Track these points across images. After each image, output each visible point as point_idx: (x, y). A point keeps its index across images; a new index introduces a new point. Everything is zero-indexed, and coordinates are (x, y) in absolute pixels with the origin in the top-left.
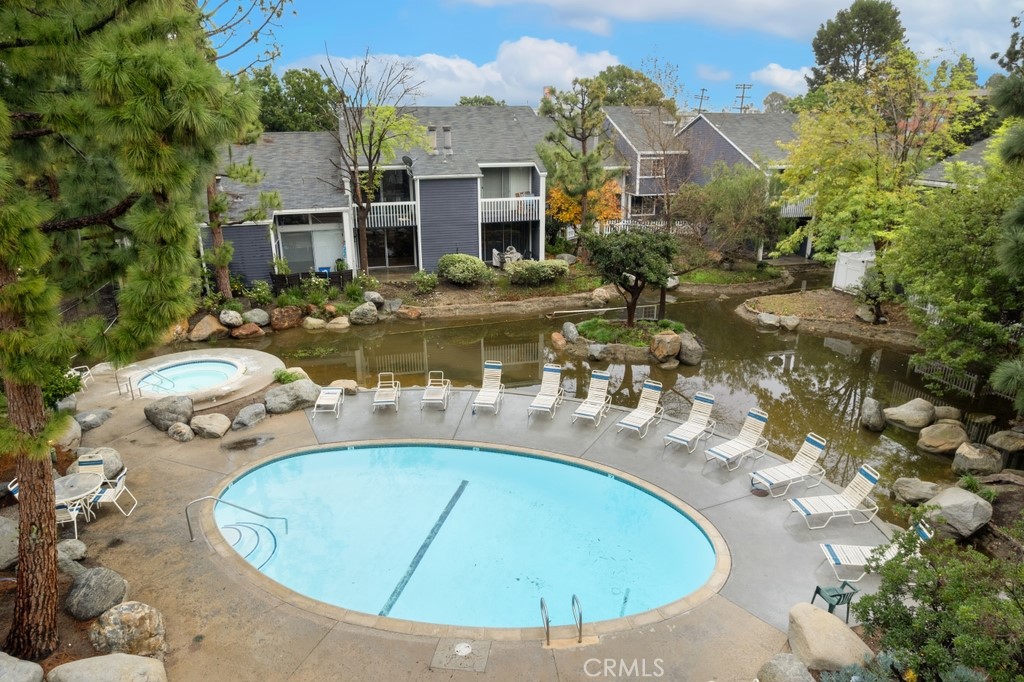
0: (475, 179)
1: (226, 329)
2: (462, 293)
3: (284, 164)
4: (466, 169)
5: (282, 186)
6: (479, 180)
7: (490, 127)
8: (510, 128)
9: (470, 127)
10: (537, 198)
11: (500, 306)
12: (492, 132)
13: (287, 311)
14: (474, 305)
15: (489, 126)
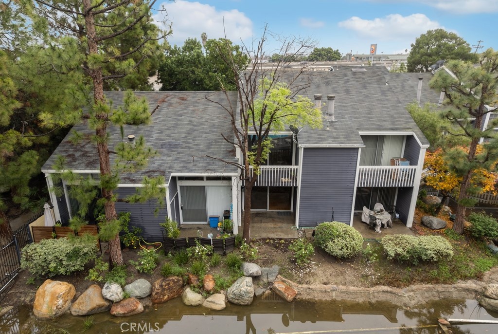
0: (358, 149)
1: (107, 304)
2: (339, 268)
3: (190, 122)
4: (348, 137)
5: (184, 145)
6: (360, 150)
7: (365, 92)
8: (383, 93)
9: (347, 91)
10: (413, 167)
11: (378, 292)
12: (367, 97)
13: (168, 284)
14: (352, 288)
15: (364, 90)
